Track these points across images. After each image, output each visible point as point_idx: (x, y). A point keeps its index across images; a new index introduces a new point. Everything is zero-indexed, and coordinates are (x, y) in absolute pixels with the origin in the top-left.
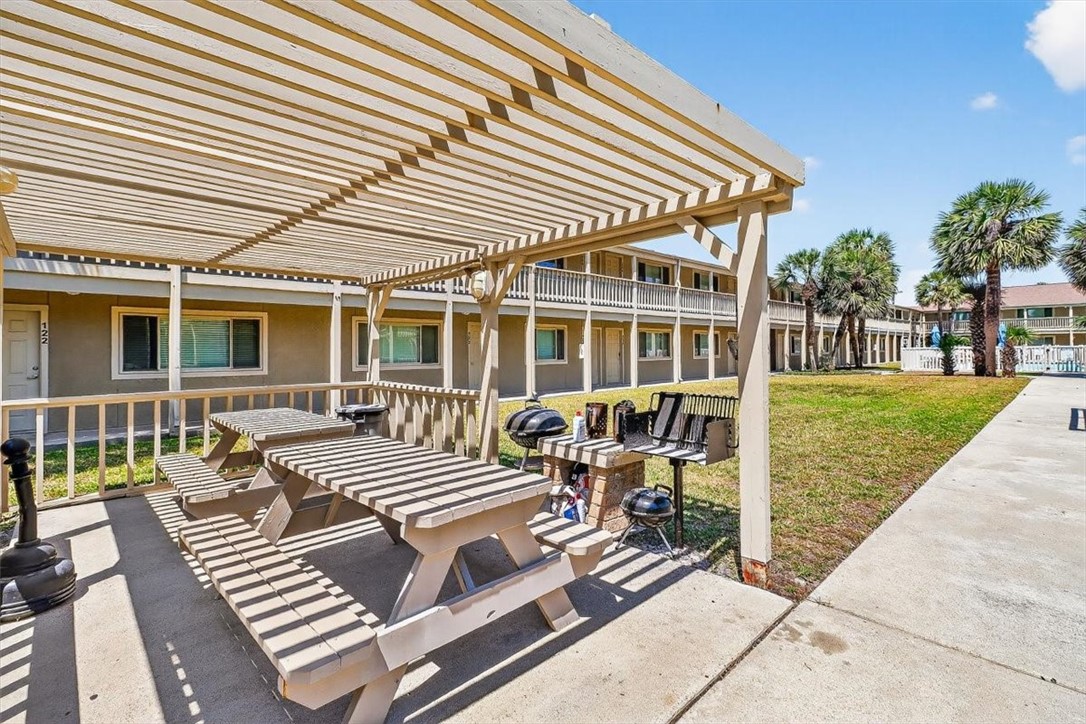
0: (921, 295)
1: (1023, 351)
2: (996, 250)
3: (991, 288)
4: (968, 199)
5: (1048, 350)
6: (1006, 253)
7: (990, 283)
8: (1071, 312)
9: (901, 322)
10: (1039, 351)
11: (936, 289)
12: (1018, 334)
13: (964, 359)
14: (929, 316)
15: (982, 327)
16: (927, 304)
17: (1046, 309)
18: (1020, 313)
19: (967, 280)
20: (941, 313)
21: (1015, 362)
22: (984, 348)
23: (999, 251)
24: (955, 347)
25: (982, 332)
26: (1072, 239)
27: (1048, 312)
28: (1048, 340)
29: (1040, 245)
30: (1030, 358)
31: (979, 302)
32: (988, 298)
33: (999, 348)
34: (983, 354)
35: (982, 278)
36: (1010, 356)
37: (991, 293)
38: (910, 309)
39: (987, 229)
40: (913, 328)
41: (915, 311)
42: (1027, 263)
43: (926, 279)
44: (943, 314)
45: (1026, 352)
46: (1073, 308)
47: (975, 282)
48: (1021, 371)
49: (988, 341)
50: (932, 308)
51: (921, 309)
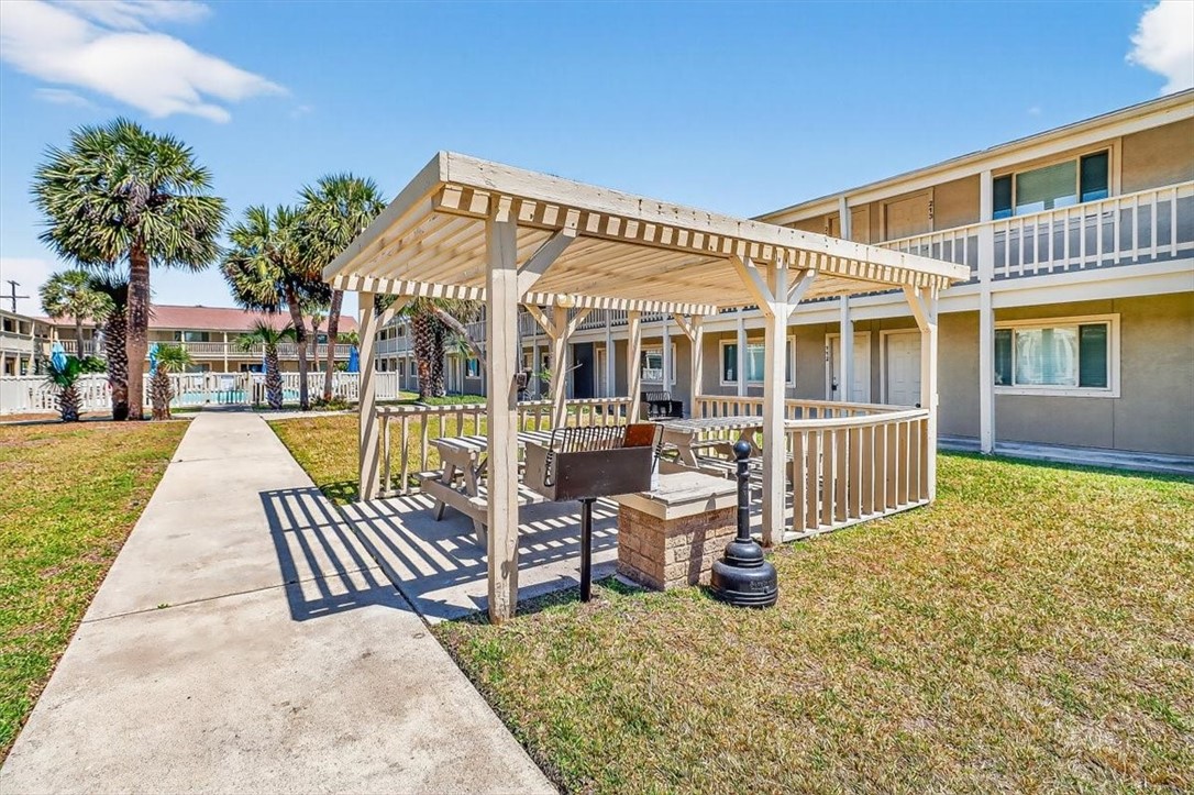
0: (50, 301)
1: (179, 379)
2: (143, 227)
3: (135, 286)
4: (99, 137)
5: (208, 379)
6: (156, 236)
7: (133, 278)
8: (226, 337)
9: (15, 337)
10: (198, 379)
11: (73, 295)
12: (171, 356)
13: (95, 394)
14: (65, 333)
15: (124, 345)
16: (60, 314)
17: (203, 333)
18: (178, 334)
19: (97, 271)
20: (80, 330)
21: (170, 396)
22: (127, 378)
23: (147, 230)
24: (82, 376)
25: (123, 352)
26: (235, 243)
27: (205, 336)
28: (204, 367)
29: (201, 235)
30: (188, 388)
31: (119, 308)
32: (132, 300)
33: (147, 377)
34: (124, 386)
35: (121, 271)
36: (162, 388)
37: (135, 294)
38: (32, 320)
39: (128, 191)
40: (39, 348)
41: (39, 323)
42: (183, 256)
43: (57, 279)
44: (84, 330)
45: (183, 382)
46: (228, 334)
47: (111, 274)
48: (177, 406)
49: (131, 368)
50: (67, 321)
51: (51, 322)
